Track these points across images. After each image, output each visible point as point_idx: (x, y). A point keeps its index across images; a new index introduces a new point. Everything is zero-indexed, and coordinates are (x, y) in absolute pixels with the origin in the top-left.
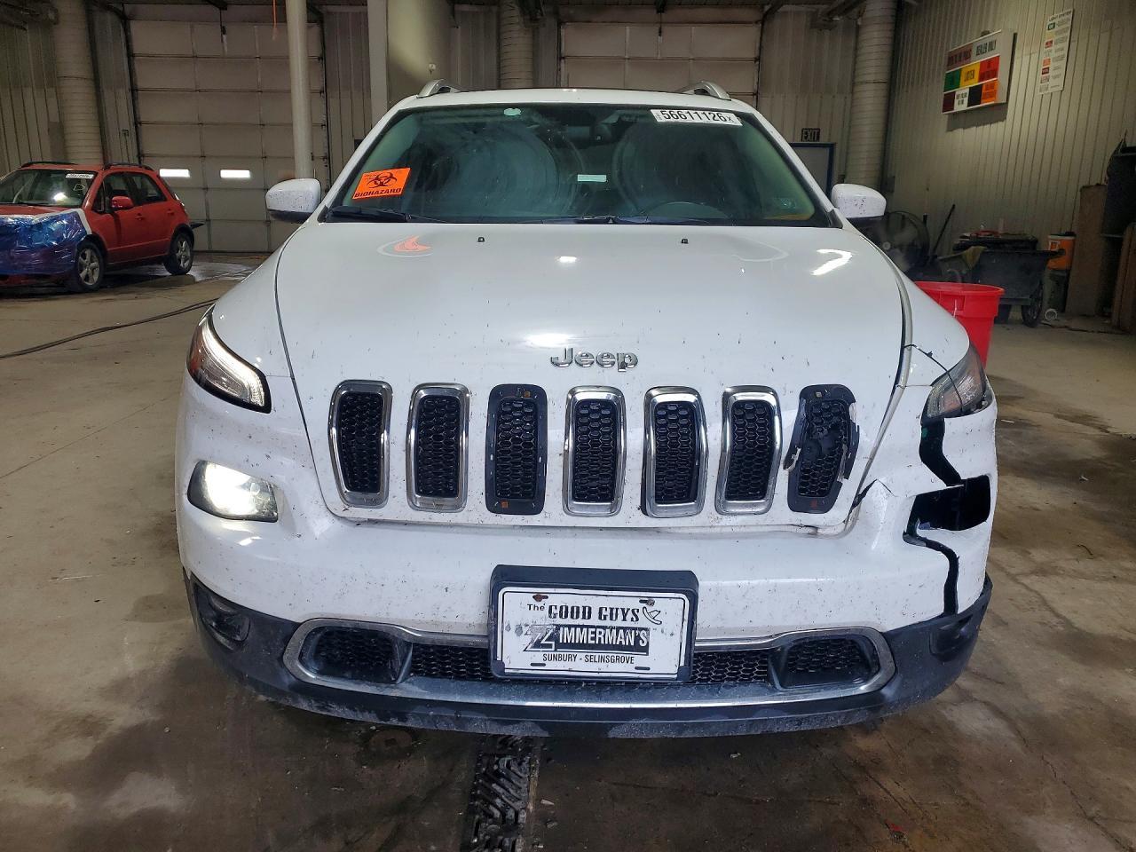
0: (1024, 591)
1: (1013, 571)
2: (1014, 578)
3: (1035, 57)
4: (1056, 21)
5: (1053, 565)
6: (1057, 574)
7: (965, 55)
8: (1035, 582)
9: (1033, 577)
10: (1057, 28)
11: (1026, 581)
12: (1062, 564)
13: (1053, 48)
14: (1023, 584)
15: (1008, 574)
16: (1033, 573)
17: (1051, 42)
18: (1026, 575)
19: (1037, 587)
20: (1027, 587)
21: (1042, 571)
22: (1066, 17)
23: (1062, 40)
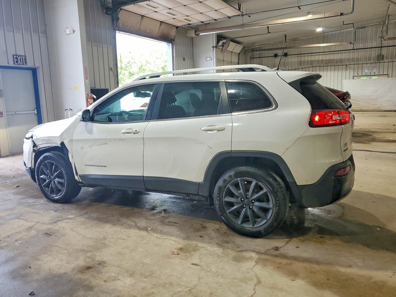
0: (33, 221)
1: (38, 224)
2: (37, 223)
5: (28, 231)
6: (26, 229)
8: (31, 224)
9: (32, 225)
11: (33, 223)
12: (25, 233)
14: (34, 222)
15: (39, 223)
16: (33, 226)
18: (35, 225)
19: (30, 223)
20: (32, 222)
21: (31, 228)
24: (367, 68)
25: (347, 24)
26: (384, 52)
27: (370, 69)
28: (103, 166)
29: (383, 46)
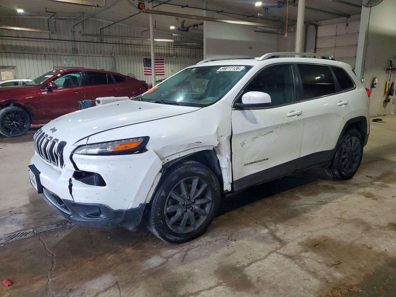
24: (65, 60)
25: (50, 12)
26: (78, 45)
27: (68, 61)
28: (264, 160)
29: (76, 40)
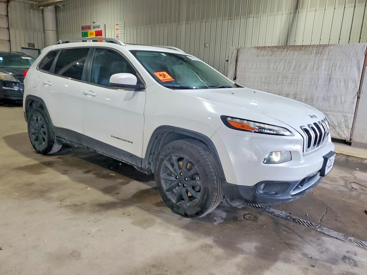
3: (113, 32)
4: (119, 23)
7: (89, 28)
10: (119, 25)
13: (119, 30)
17: (118, 29)
22: (122, 23)
23: (122, 29)
